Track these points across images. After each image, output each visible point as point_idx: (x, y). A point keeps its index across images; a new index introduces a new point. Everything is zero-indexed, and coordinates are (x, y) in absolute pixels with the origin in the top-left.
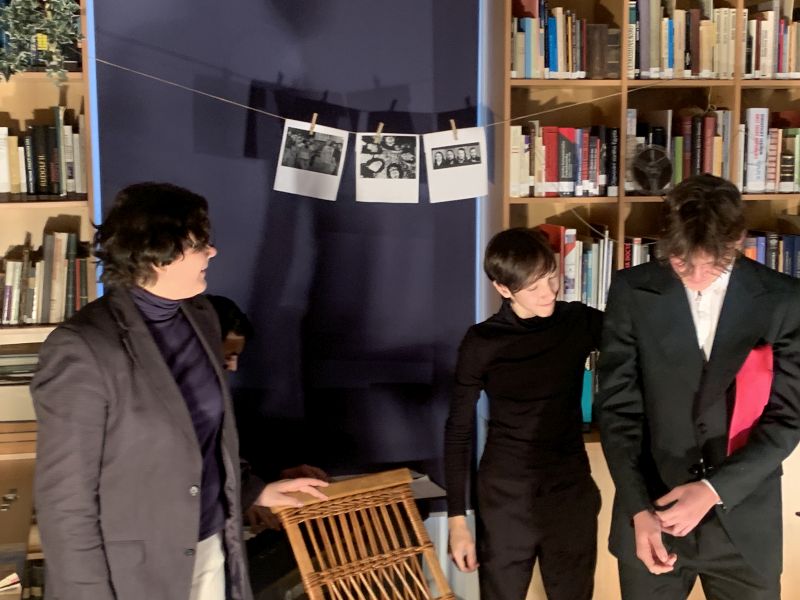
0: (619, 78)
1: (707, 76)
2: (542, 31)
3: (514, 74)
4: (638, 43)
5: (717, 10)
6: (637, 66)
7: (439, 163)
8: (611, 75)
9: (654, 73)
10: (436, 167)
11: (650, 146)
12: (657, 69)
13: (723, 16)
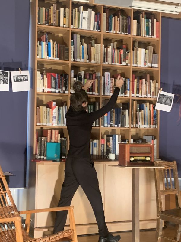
0: (68, 61)
1: (93, 62)
2: (46, 46)
3: (38, 57)
4: (74, 51)
5: (95, 44)
6: (74, 58)
7: (15, 80)
8: (66, 59)
9: (78, 60)
10: (14, 81)
11: (77, 81)
12: (79, 59)
13: (97, 46)
